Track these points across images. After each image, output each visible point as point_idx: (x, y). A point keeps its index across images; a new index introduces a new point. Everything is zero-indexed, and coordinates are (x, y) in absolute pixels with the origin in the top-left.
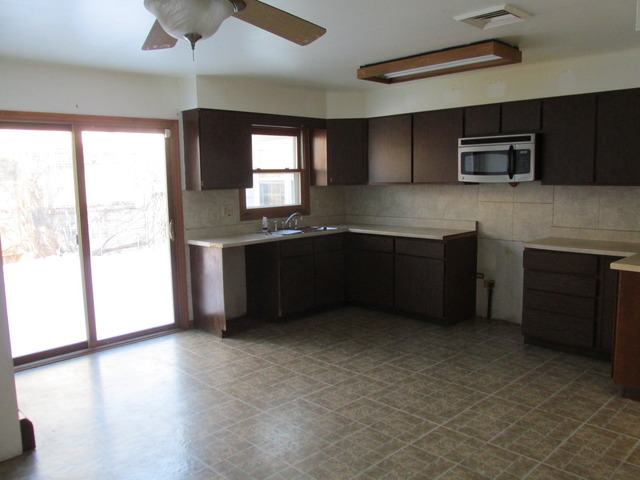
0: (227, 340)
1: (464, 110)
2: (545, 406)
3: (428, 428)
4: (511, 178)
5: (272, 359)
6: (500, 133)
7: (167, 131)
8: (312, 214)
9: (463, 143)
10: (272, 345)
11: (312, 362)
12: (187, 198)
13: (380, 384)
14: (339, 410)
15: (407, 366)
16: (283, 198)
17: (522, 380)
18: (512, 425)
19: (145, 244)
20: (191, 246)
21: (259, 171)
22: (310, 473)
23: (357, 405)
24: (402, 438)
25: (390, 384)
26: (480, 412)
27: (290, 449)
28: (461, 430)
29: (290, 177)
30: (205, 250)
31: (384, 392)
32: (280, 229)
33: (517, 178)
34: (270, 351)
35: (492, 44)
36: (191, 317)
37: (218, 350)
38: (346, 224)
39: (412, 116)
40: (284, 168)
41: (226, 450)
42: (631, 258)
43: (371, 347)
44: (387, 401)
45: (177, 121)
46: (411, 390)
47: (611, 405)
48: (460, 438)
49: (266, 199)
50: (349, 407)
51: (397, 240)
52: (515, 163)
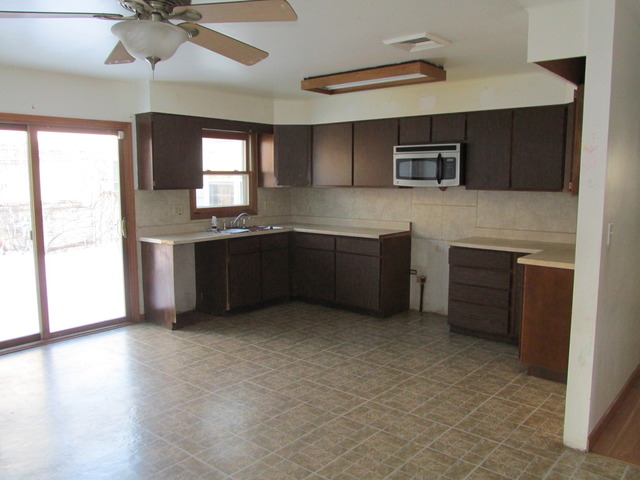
0: (178, 332)
1: (399, 120)
2: (462, 383)
3: (358, 402)
4: (439, 183)
5: (220, 348)
6: (431, 142)
7: (120, 133)
8: (260, 214)
9: (398, 150)
10: (220, 336)
11: (257, 350)
12: (139, 197)
13: (319, 367)
14: (280, 390)
15: (343, 353)
16: (232, 199)
17: (443, 363)
18: (431, 399)
19: (92, 243)
20: (142, 242)
21: (209, 173)
22: (253, 441)
23: (296, 386)
24: (334, 412)
25: (328, 368)
26: (405, 389)
27: (235, 422)
28: (387, 404)
29: (239, 179)
30: (156, 246)
31: (322, 375)
32: (228, 228)
33: (445, 183)
34: (218, 341)
35: (419, 63)
36: (142, 311)
37: (169, 342)
38: (292, 224)
39: (353, 124)
40: (233, 170)
41: (177, 424)
42: (538, 254)
43: (312, 337)
44: (325, 382)
45: (130, 124)
46: (346, 373)
47: (518, 381)
48: (384, 410)
49: (216, 200)
50: (290, 388)
51: (338, 240)
52: (443, 170)
